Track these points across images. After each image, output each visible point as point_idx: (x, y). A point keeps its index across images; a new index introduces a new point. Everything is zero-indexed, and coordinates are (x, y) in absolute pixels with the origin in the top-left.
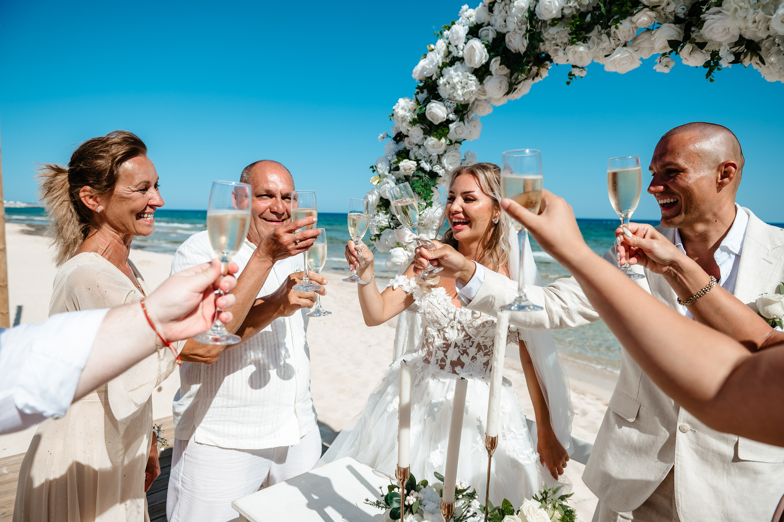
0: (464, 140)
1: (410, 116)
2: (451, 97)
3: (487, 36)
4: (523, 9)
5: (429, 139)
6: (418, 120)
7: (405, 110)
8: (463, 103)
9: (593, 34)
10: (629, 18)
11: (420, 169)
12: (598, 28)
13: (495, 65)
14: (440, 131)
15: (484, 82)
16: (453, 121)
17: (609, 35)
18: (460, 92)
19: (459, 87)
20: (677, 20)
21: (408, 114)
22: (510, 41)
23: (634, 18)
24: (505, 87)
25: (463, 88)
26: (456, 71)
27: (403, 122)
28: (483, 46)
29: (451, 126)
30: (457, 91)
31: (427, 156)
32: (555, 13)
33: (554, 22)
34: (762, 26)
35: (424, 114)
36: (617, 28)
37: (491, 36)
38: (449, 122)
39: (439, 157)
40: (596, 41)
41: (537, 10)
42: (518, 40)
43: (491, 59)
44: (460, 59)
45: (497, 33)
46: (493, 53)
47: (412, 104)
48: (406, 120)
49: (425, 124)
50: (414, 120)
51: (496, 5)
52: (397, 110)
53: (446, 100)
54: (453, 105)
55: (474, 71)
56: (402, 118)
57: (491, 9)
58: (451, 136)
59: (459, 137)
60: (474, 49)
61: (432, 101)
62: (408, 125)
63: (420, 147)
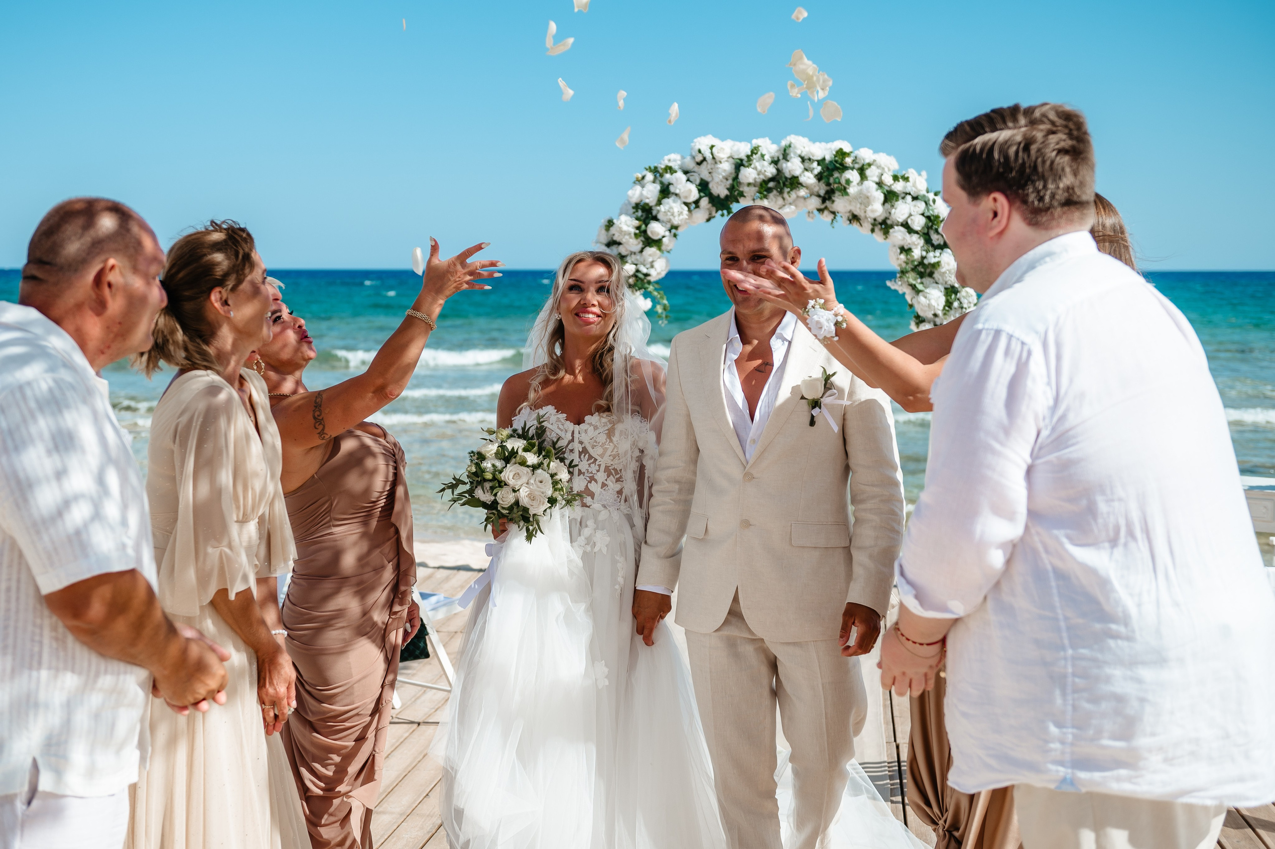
0: (671, 251)
1: (633, 231)
2: (668, 220)
3: (695, 180)
4: (725, 171)
5: (648, 249)
6: (639, 234)
8: (675, 225)
9: (771, 195)
10: (794, 191)
11: (638, 271)
12: (775, 192)
13: (705, 202)
14: (657, 244)
15: (693, 212)
16: (666, 237)
17: (784, 199)
18: (676, 218)
19: (676, 214)
20: (819, 196)
22: (713, 187)
23: (798, 192)
24: (707, 216)
25: (679, 215)
26: (674, 202)
27: (625, 235)
28: (696, 189)
29: (665, 240)
30: (674, 217)
31: (642, 262)
32: (751, 181)
33: (749, 184)
34: (863, 211)
35: (645, 232)
36: (790, 196)
37: (698, 182)
38: (664, 237)
39: (653, 262)
40: (774, 199)
41: (740, 176)
42: (720, 189)
43: (700, 198)
44: (676, 195)
45: (702, 180)
46: (702, 194)
47: (637, 223)
48: (630, 234)
49: (645, 238)
50: (635, 234)
51: (705, 163)
52: (620, 226)
53: (663, 222)
54: (669, 226)
55: (686, 204)
56: (625, 231)
57: (699, 164)
58: (663, 248)
59: (669, 248)
60: (690, 191)
61: (651, 221)
62: (631, 238)
63: (635, 253)
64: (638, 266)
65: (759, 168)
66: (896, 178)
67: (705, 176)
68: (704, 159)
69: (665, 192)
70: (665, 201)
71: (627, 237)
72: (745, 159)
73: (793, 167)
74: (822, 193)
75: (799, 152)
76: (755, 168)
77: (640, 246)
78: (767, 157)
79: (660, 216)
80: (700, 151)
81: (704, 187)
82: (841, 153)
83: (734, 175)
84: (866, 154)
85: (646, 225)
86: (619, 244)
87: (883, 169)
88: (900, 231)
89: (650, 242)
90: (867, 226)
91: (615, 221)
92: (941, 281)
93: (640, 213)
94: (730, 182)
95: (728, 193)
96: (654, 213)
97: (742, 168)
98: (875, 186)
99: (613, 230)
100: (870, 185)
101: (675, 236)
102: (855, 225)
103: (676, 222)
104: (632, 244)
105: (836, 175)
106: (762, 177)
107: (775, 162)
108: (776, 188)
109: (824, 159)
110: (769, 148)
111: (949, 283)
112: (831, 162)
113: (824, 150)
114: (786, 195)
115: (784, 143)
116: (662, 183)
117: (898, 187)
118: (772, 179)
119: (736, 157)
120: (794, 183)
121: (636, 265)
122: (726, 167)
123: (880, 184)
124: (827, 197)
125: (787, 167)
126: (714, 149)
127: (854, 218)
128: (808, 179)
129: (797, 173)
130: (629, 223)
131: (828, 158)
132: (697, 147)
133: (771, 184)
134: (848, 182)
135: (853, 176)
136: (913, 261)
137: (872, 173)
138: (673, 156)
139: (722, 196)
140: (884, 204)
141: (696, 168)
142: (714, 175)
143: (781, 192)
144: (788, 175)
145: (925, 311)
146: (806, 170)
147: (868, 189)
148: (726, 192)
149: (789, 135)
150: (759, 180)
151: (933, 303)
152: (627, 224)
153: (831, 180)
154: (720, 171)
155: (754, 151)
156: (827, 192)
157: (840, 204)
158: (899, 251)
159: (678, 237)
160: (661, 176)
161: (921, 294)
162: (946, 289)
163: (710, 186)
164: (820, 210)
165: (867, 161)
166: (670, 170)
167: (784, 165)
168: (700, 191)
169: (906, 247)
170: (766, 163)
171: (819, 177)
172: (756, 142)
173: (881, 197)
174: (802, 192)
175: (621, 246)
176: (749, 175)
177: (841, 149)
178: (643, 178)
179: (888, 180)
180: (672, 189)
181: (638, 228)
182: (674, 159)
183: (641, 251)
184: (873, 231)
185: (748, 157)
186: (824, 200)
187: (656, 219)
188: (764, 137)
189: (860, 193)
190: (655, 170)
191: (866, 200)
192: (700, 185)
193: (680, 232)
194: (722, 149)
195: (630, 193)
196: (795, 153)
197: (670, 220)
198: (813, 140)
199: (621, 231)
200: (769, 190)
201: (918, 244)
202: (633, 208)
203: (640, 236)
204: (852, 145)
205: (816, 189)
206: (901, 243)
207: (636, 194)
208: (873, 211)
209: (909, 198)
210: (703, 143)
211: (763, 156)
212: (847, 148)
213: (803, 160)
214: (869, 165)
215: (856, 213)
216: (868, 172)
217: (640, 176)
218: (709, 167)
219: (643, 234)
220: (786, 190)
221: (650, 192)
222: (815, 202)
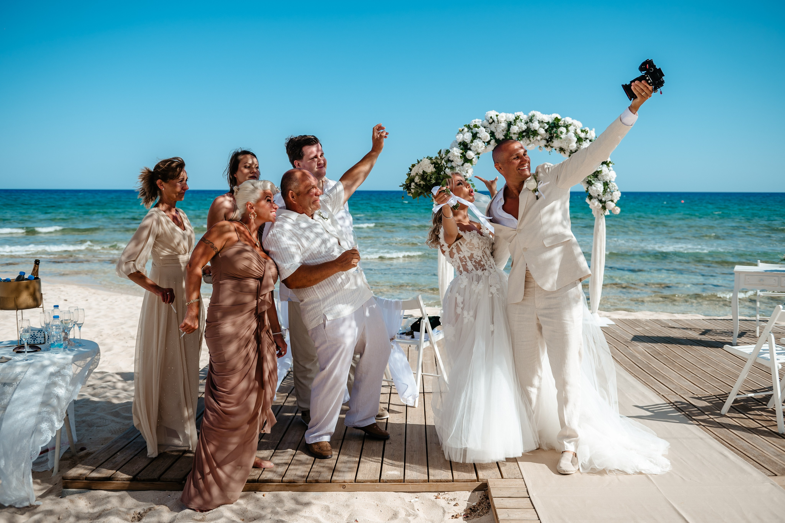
1: (460, 155)
3: (488, 131)
4: (503, 127)
5: (466, 164)
9: (524, 139)
10: (535, 137)
12: (526, 137)
13: (493, 142)
15: (487, 146)
17: (530, 141)
18: (480, 149)
19: (480, 147)
20: (546, 140)
22: (497, 134)
23: (537, 137)
26: (479, 141)
27: (455, 157)
28: (489, 135)
30: (478, 148)
32: (516, 132)
33: (514, 134)
35: (465, 155)
36: (533, 140)
37: (490, 132)
41: (511, 129)
42: (500, 136)
43: (491, 139)
44: (480, 138)
45: (491, 131)
46: (492, 138)
47: (461, 151)
49: (465, 159)
50: (461, 157)
51: (493, 123)
52: (453, 153)
53: (473, 151)
54: (476, 153)
55: (483, 142)
56: (456, 155)
57: (490, 124)
58: (473, 163)
59: (475, 164)
60: (487, 136)
61: (468, 151)
63: (459, 166)
65: (520, 126)
66: (582, 131)
67: (494, 130)
68: (494, 121)
69: (475, 136)
70: (475, 141)
71: (457, 158)
72: (513, 121)
73: (535, 125)
74: (547, 138)
75: (538, 118)
76: (518, 126)
77: (462, 162)
78: (523, 121)
79: (471, 148)
80: (491, 118)
81: (492, 134)
82: (556, 119)
83: (507, 129)
84: (569, 120)
85: (466, 152)
86: (452, 161)
87: (576, 127)
89: (467, 160)
90: (568, 153)
91: (450, 150)
92: (602, 179)
93: (462, 147)
94: (505, 132)
95: (504, 138)
96: (469, 147)
97: (511, 126)
98: (574, 135)
99: (449, 155)
100: (571, 134)
101: (478, 157)
102: (562, 153)
103: (479, 151)
104: (459, 161)
105: (555, 129)
106: (521, 130)
107: (527, 123)
108: (526, 135)
109: (549, 122)
110: (524, 117)
111: (605, 180)
112: (552, 123)
113: (549, 118)
114: (531, 139)
115: (530, 114)
116: (472, 133)
117: (583, 135)
118: (524, 132)
119: (508, 120)
120: (535, 133)
122: (504, 125)
123: (576, 133)
124: (549, 140)
125: (532, 125)
126: (498, 117)
127: (562, 150)
128: (542, 131)
129: (537, 129)
130: (457, 151)
131: (551, 121)
132: (490, 116)
133: (524, 134)
134: (561, 133)
135: (563, 130)
137: (571, 128)
138: (477, 120)
139: (501, 139)
140: (576, 142)
141: (489, 126)
142: (498, 129)
143: (529, 138)
144: (532, 130)
145: (594, 193)
146: (541, 127)
147: (571, 136)
148: (503, 137)
149: (532, 110)
150: (519, 132)
151: (599, 189)
152: (456, 152)
153: (552, 132)
154: (501, 127)
155: (517, 118)
156: (550, 138)
157: (556, 143)
160: (472, 129)
161: (593, 185)
162: (604, 183)
163: (495, 134)
164: (546, 146)
165: (570, 123)
166: (476, 126)
167: (531, 125)
168: (491, 136)
170: (523, 124)
171: (546, 131)
172: (518, 114)
173: (576, 139)
174: (539, 138)
175: (453, 162)
176: (515, 129)
177: (557, 118)
178: (463, 130)
179: (579, 131)
180: (478, 135)
181: (462, 154)
182: (478, 121)
183: (463, 165)
185: (514, 120)
186: (548, 141)
187: (470, 149)
188: (520, 111)
189: (567, 137)
190: (469, 127)
191: (569, 141)
192: (490, 133)
193: (480, 156)
194: (502, 117)
195: (457, 137)
196: (536, 119)
197: (477, 150)
198: (543, 113)
199: (454, 155)
200: (523, 137)
202: (459, 144)
204: (561, 116)
205: (545, 136)
207: (460, 138)
208: (572, 146)
209: (588, 141)
210: (493, 113)
211: (521, 120)
212: (559, 117)
213: (539, 122)
214: (571, 125)
215: (563, 147)
216: (570, 128)
217: (461, 129)
218: (495, 125)
219: (464, 157)
220: (532, 136)
221: (467, 137)
222: (544, 142)
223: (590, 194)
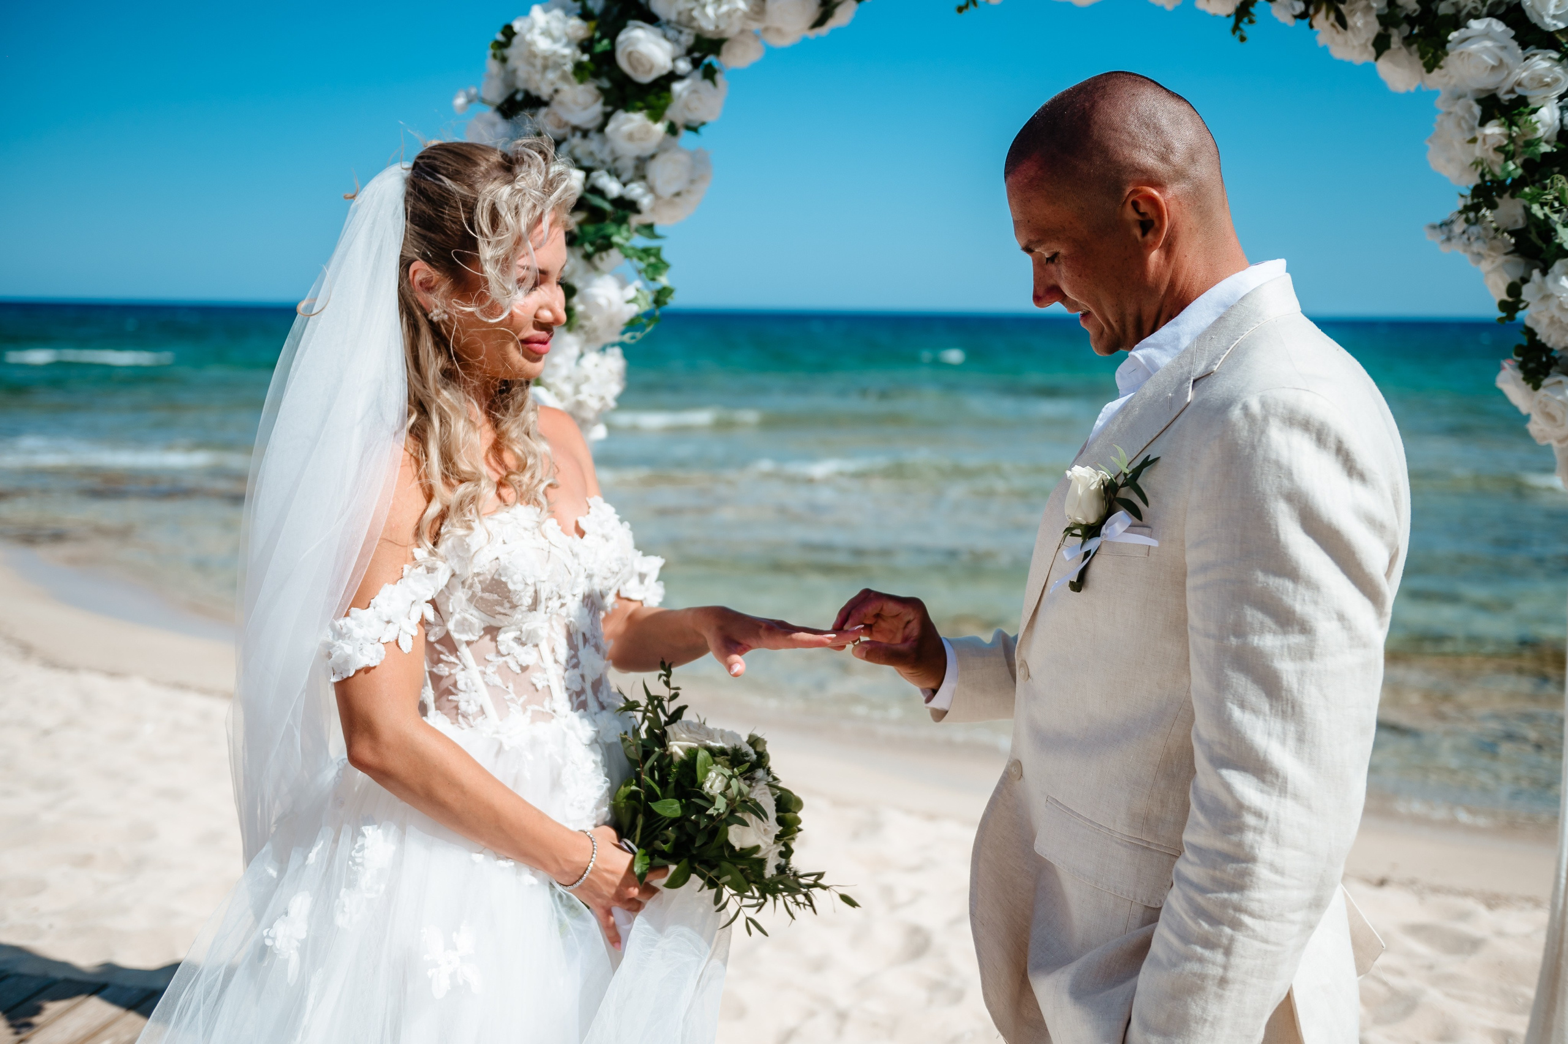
0: (703, 124)
1: (568, 53)
2: (684, 18)
5: (621, 116)
6: (592, 67)
7: (555, 40)
8: (709, 36)
11: (593, 189)
14: (652, 99)
16: (681, 78)
18: (713, 12)
21: (567, 51)
27: (545, 68)
29: (677, 87)
31: (609, 159)
35: (610, 56)
38: (673, 76)
39: (643, 162)
47: (577, 27)
48: (557, 66)
49: (611, 79)
50: (579, 67)
52: (528, 37)
53: (668, 22)
54: (687, 39)
56: (545, 58)
58: (675, 113)
59: (695, 117)
61: (631, 23)
62: (564, 77)
63: (585, 134)
64: (594, 174)
77: (599, 106)
85: (614, 38)
88: (1486, 35)
89: (626, 92)
91: (517, 26)
99: (514, 58)
101: (710, 74)
104: (574, 102)
121: (588, 171)
130: (557, 28)
136: (1531, 144)
152: (552, 35)
158: (1477, 110)
159: (719, 77)
169: (1505, 98)
181: (585, 46)
183: (601, 129)
184: (1381, 45)
187: (651, 19)
193: (731, 61)
201: (1556, 80)
203: (596, 75)
206: (1486, 81)
219: (605, 68)
223: (1530, 333)
